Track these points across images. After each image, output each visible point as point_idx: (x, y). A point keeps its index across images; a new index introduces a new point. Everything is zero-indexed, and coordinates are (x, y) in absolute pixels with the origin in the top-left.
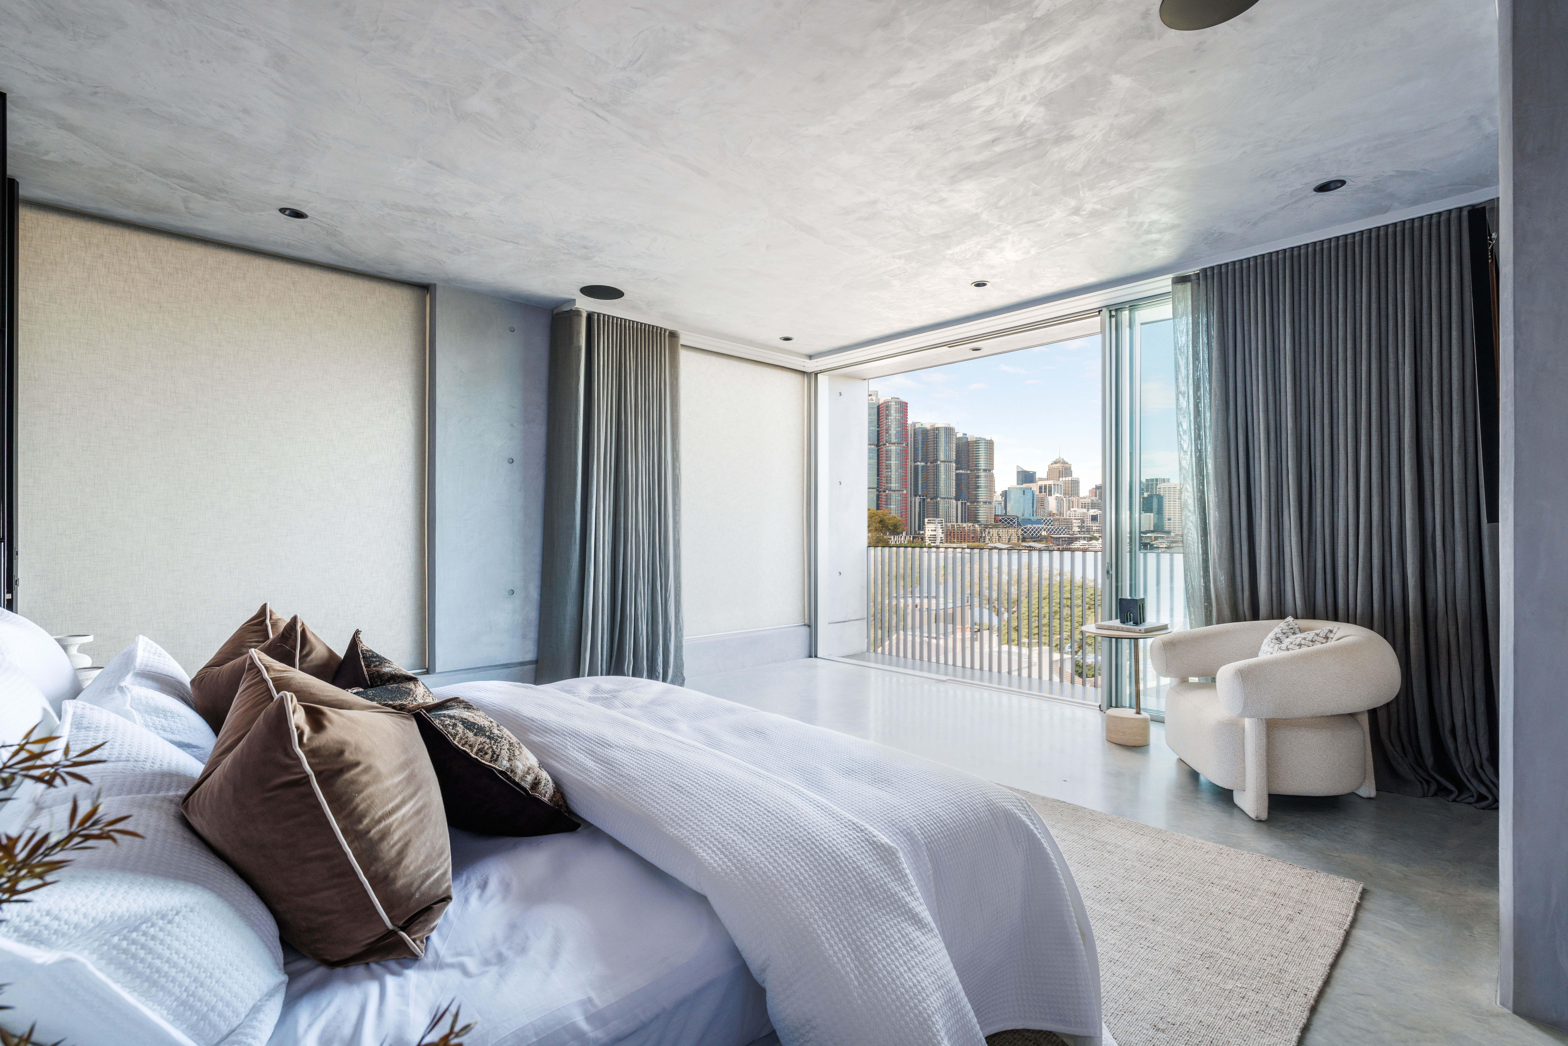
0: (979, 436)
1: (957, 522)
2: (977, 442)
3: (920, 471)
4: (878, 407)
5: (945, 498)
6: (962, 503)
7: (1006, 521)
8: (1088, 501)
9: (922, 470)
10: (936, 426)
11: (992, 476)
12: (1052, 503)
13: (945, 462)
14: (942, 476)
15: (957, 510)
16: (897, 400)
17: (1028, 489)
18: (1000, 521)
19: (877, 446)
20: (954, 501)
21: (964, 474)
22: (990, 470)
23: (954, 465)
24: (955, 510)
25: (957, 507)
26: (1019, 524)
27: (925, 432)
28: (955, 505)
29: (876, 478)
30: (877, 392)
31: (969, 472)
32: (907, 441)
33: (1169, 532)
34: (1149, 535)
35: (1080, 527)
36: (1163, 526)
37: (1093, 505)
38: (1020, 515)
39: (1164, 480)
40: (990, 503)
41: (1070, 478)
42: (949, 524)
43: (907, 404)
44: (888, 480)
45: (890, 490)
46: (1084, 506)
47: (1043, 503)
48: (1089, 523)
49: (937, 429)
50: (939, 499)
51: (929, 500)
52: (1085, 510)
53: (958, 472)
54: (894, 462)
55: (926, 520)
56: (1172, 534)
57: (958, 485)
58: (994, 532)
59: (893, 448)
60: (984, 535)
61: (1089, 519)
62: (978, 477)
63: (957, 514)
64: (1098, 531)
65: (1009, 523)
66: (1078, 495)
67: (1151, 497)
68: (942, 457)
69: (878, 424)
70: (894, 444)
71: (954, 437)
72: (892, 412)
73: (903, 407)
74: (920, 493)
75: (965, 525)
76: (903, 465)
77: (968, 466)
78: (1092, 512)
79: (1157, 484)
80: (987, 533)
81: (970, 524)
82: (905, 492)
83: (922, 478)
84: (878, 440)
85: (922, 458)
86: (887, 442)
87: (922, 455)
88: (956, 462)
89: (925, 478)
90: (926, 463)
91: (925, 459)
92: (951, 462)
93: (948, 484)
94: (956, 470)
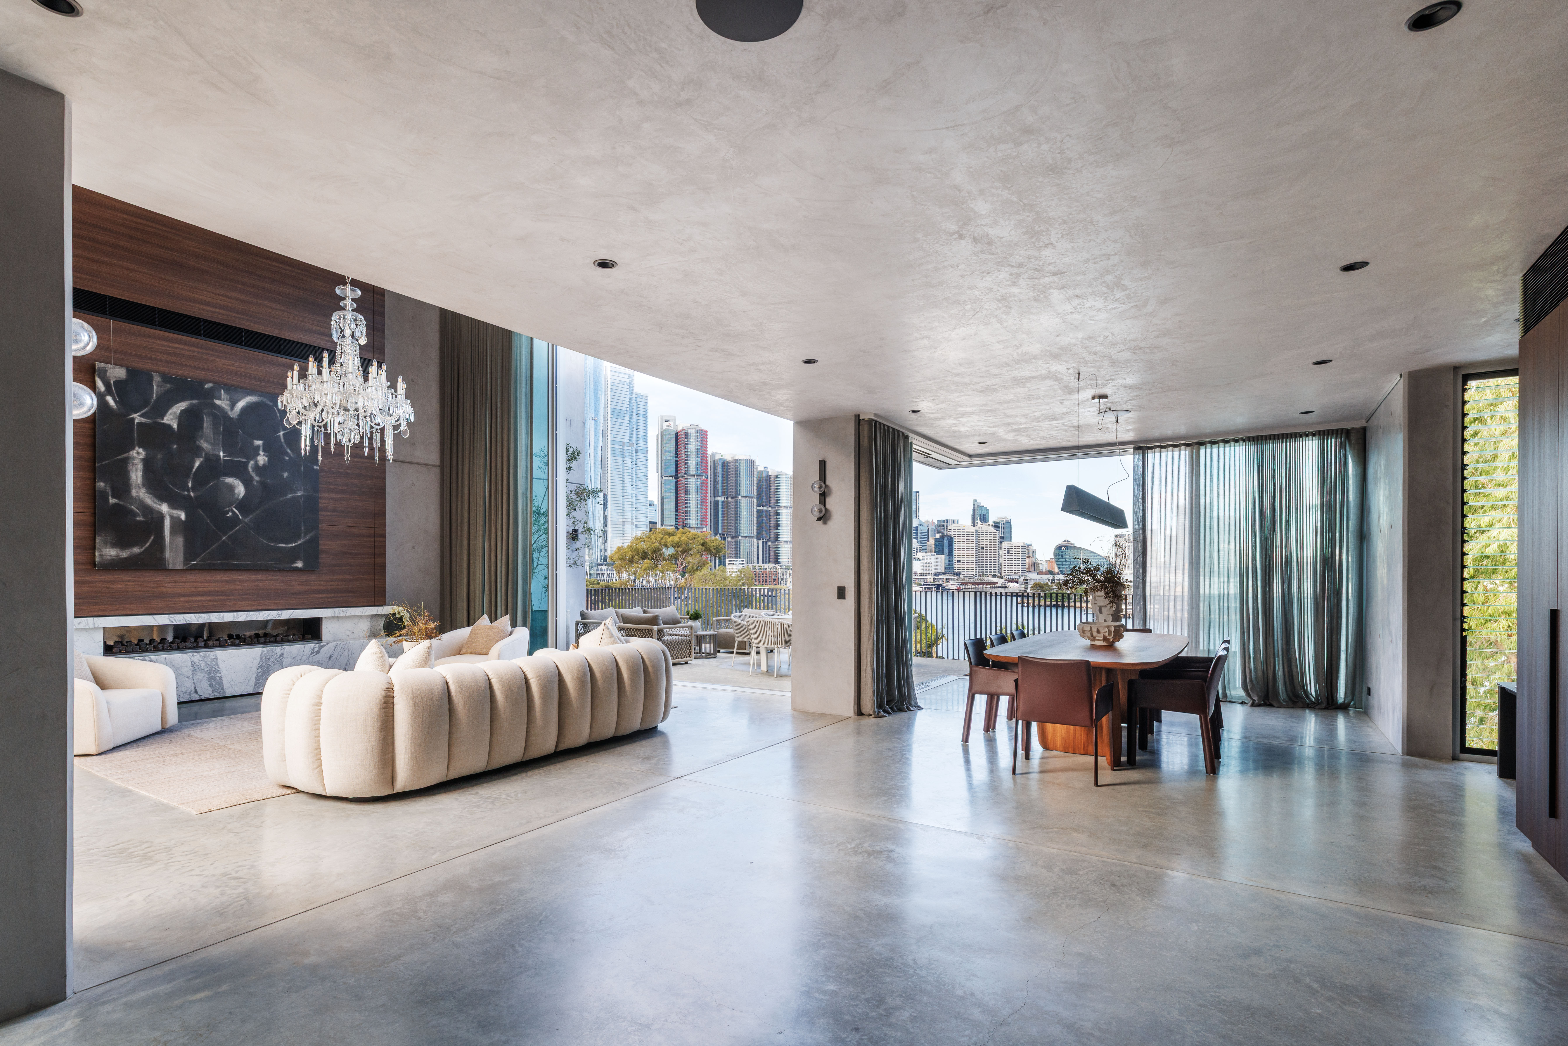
0: (779, 471)
1: (758, 563)
2: (777, 476)
3: (720, 507)
4: (677, 435)
5: (746, 537)
6: (763, 542)
9: (722, 505)
10: (737, 458)
13: (746, 497)
14: (743, 513)
15: (758, 550)
16: (697, 427)
19: (675, 478)
20: (755, 540)
21: (765, 511)
23: (755, 500)
24: (756, 550)
25: (758, 547)
27: (725, 464)
28: (756, 544)
29: (674, 513)
30: (675, 417)
31: (770, 509)
32: (707, 473)
33: (958, 574)
34: (940, 577)
36: (953, 568)
39: (954, 522)
42: (750, 565)
43: (707, 432)
44: (687, 515)
45: (689, 527)
49: (738, 461)
50: (740, 538)
51: (729, 539)
53: (759, 508)
54: (693, 496)
55: (727, 561)
56: (962, 576)
57: (759, 523)
59: (692, 480)
60: (785, 577)
62: (779, 514)
63: (758, 555)
67: (942, 537)
68: (743, 492)
69: (676, 454)
70: (694, 476)
71: (755, 470)
72: (692, 440)
73: (703, 436)
74: (720, 531)
75: (766, 566)
76: (703, 500)
77: (770, 503)
79: (947, 526)
81: (772, 565)
82: (705, 529)
83: (722, 514)
84: (677, 471)
85: (723, 492)
86: (686, 474)
87: (722, 489)
88: (758, 498)
89: (726, 514)
90: (727, 498)
91: (726, 494)
92: (753, 497)
93: (749, 523)
94: (757, 506)
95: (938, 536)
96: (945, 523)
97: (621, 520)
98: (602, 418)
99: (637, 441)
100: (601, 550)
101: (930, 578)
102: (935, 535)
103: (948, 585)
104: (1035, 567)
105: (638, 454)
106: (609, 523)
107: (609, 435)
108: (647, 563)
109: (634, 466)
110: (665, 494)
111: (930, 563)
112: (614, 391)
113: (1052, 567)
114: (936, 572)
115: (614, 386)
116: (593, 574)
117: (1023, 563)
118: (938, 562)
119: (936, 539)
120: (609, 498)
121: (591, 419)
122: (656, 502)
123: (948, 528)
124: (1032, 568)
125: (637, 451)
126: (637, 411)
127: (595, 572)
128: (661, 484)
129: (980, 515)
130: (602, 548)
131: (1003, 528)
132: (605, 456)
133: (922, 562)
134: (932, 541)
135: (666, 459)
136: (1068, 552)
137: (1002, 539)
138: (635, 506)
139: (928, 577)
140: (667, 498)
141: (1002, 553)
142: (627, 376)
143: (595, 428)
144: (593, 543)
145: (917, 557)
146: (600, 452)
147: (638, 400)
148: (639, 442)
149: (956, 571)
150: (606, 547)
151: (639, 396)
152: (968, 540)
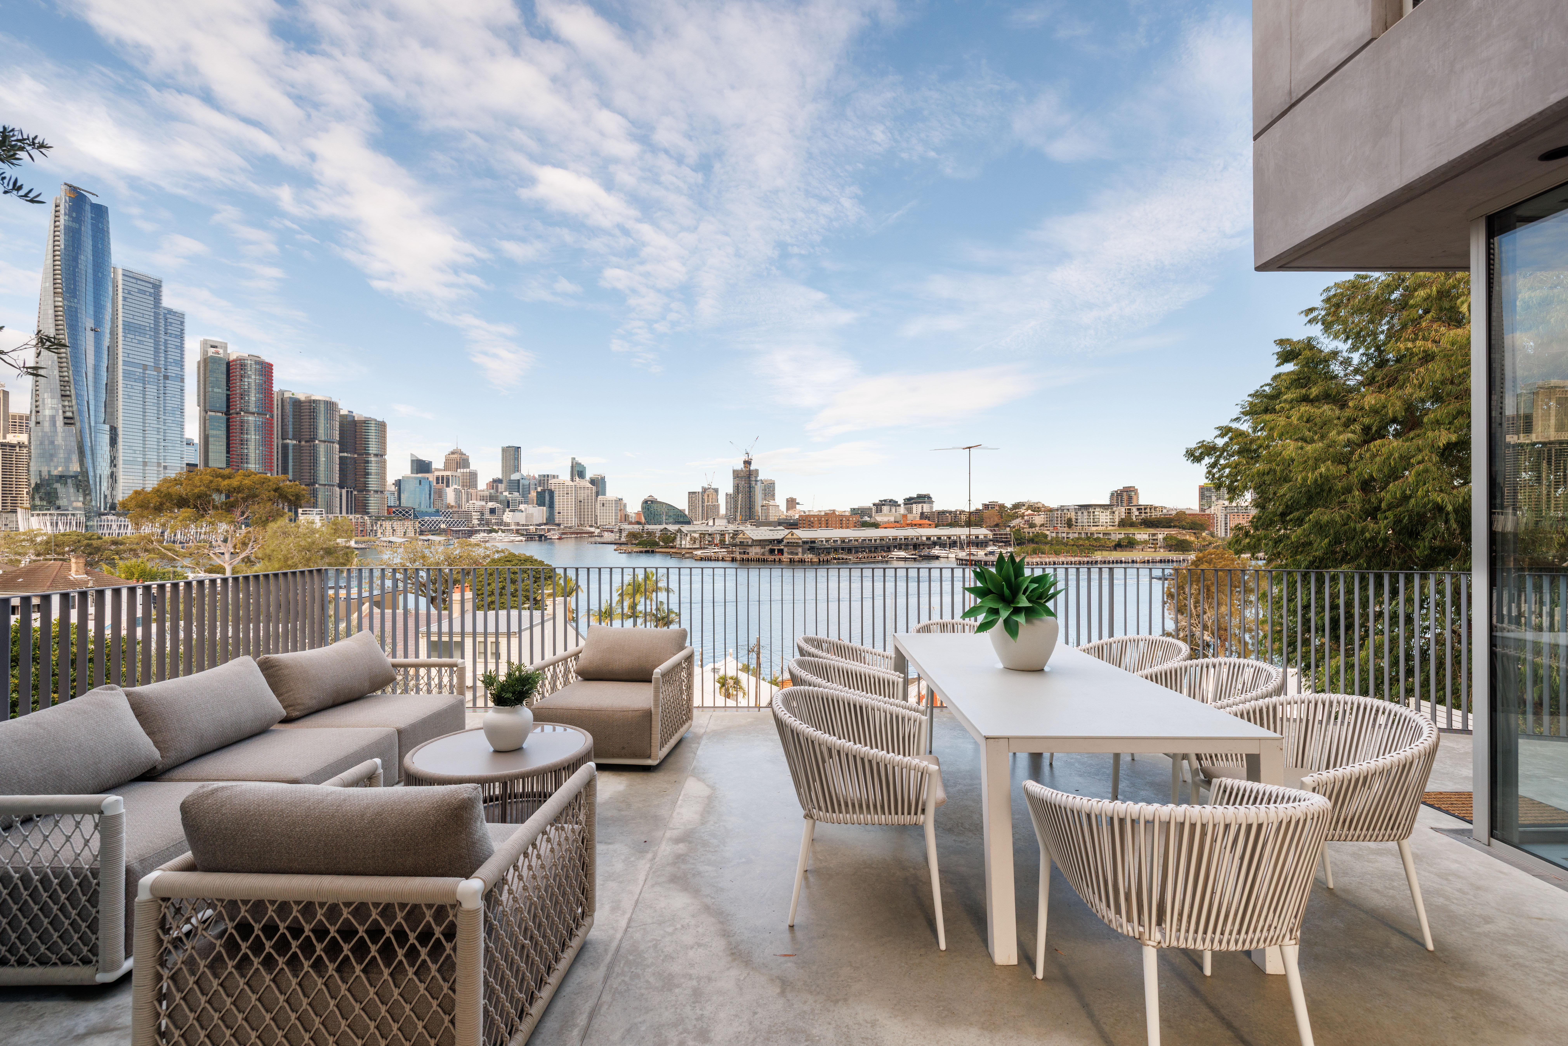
0: (368, 416)
1: (341, 513)
2: (366, 422)
3: (290, 451)
4: (228, 364)
5: (325, 485)
6: (347, 492)
7: (400, 512)
8: (487, 493)
9: (293, 449)
10: (313, 398)
11: (385, 462)
12: (450, 496)
13: (325, 442)
14: (322, 459)
15: (341, 499)
16: (257, 359)
17: (424, 478)
18: (394, 512)
19: (226, 414)
20: (338, 489)
21: (350, 458)
22: (382, 456)
23: (337, 446)
24: (338, 499)
25: (341, 496)
26: (416, 517)
27: (297, 403)
28: (338, 493)
29: (224, 455)
30: (226, 344)
31: (356, 456)
32: (272, 411)
33: (559, 525)
34: (541, 528)
35: (480, 520)
36: (554, 519)
37: (492, 498)
38: (416, 507)
39: (554, 477)
40: (382, 492)
41: (468, 470)
42: (330, 516)
43: (272, 365)
44: (244, 457)
45: (247, 471)
46: (482, 498)
47: (440, 494)
48: (487, 516)
49: (314, 401)
50: (317, 486)
51: (304, 486)
52: (483, 503)
53: (342, 454)
54: (253, 438)
55: (300, 510)
56: (562, 527)
57: (342, 471)
58: (387, 524)
59: (251, 418)
60: (375, 528)
61: (487, 512)
62: (367, 462)
63: (341, 505)
64: (497, 524)
65: (404, 515)
66: (476, 487)
67: (544, 491)
68: (322, 436)
69: (228, 385)
70: (253, 413)
71: (337, 414)
72: (250, 373)
73: (266, 369)
75: (351, 517)
76: (266, 442)
77: (355, 449)
78: (491, 505)
79: (548, 480)
80: (378, 526)
81: (358, 516)
82: (269, 474)
83: (293, 459)
84: (228, 407)
85: (294, 435)
86: (241, 410)
87: (293, 431)
88: (340, 443)
89: (298, 460)
90: (300, 442)
91: (297, 436)
92: (333, 443)
93: (329, 469)
94: (340, 452)
95: (539, 489)
96: (546, 478)
97: (141, 460)
98: (108, 331)
99: (166, 365)
100: (105, 496)
101: (532, 529)
102: (536, 489)
103: (550, 535)
104: (626, 518)
105: (167, 381)
106: (120, 462)
107: (120, 355)
108: (186, 512)
109: (161, 396)
110: (212, 432)
111: (532, 515)
112: (128, 300)
113: (640, 518)
114: (538, 523)
115: (129, 293)
116: (92, 526)
117: (616, 514)
118: (538, 514)
119: (537, 492)
120: (120, 432)
121: (88, 329)
122: (196, 441)
123: (549, 482)
124: (623, 519)
125: (166, 377)
126: (166, 329)
127: (95, 523)
128: (205, 420)
129: (578, 471)
130: (108, 493)
131: (598, 483)
132: (113, 379)
133: (524, 514)
134: (533, 494)
135: (213, 391)
136: (653, 505)
137: (597, 494)
138: (163, 444)
139: (531, 527)
140: (213, 436)
141: (598, 505)
142: (151, 286)
143: (95, 342)
144: (92, 486)
145: (520, 508)
146: (104, 374)
147: (168, 316)
148: (169, 367)
149: (557, 522)
150: (114, 493)
151: (170, 311)
152: (567, 494)
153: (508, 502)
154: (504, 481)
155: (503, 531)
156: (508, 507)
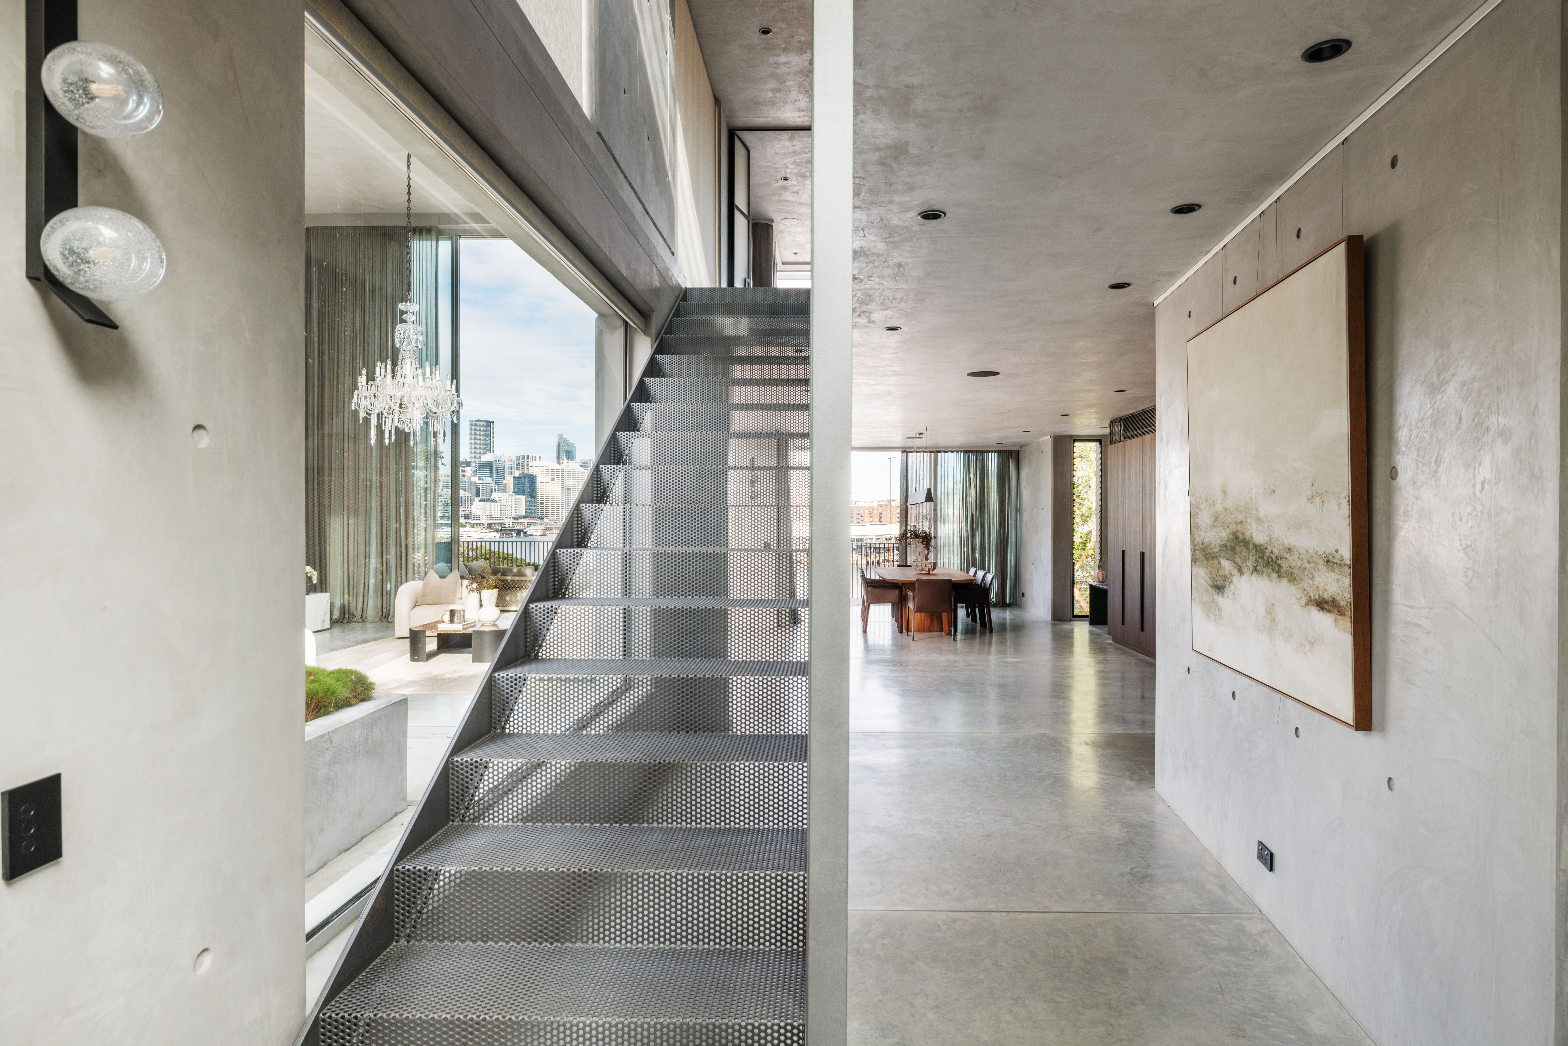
95: (517, 474)
96: (526, 460)
101: (508, 523)
102: (513, 473)
103: (529, 531)
111: (508, 505)
114: (515, 516)
118: (516, 504)
119: (514, 478)
123: (530, 465)
129: (566, 451)
134: (509, 480)
139: (506, 521)
145: (492, 497)
149: (540, 514)
152: (552, 479)
153: (478, 490)
154: (473, 464)
155: (473, 526)
156: (478, 495)
